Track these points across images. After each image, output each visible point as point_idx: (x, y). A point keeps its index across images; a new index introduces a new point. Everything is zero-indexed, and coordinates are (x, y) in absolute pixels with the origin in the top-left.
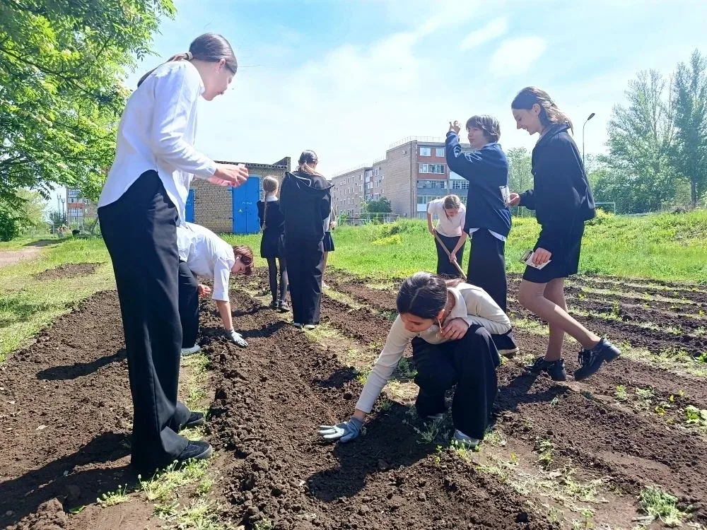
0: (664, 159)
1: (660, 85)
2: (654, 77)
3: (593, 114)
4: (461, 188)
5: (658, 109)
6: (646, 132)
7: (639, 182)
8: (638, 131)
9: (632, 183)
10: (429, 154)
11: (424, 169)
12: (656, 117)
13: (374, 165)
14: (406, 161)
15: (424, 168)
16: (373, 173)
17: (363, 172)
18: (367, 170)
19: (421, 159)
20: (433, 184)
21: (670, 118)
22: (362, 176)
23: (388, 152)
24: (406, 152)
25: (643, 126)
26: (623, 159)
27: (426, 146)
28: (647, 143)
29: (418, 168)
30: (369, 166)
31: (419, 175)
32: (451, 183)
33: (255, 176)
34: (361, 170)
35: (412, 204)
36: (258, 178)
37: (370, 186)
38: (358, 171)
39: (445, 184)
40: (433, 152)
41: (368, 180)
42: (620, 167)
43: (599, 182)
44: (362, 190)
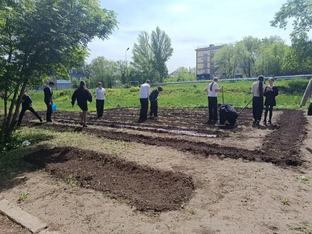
0: (151, 65)
1: (148, 38)
2: (146, 34)
3: (129, 48)
5: (148, 46)
6: (145, 54)
7: (144, 73)
8: (143, 54)
9: (142, 73)
12: (148, 49)
21: (152, 50)
25: (144, 52)
26: (138, 64)
28: (145, 58)
42: (137, 67)
43: (131, 72)
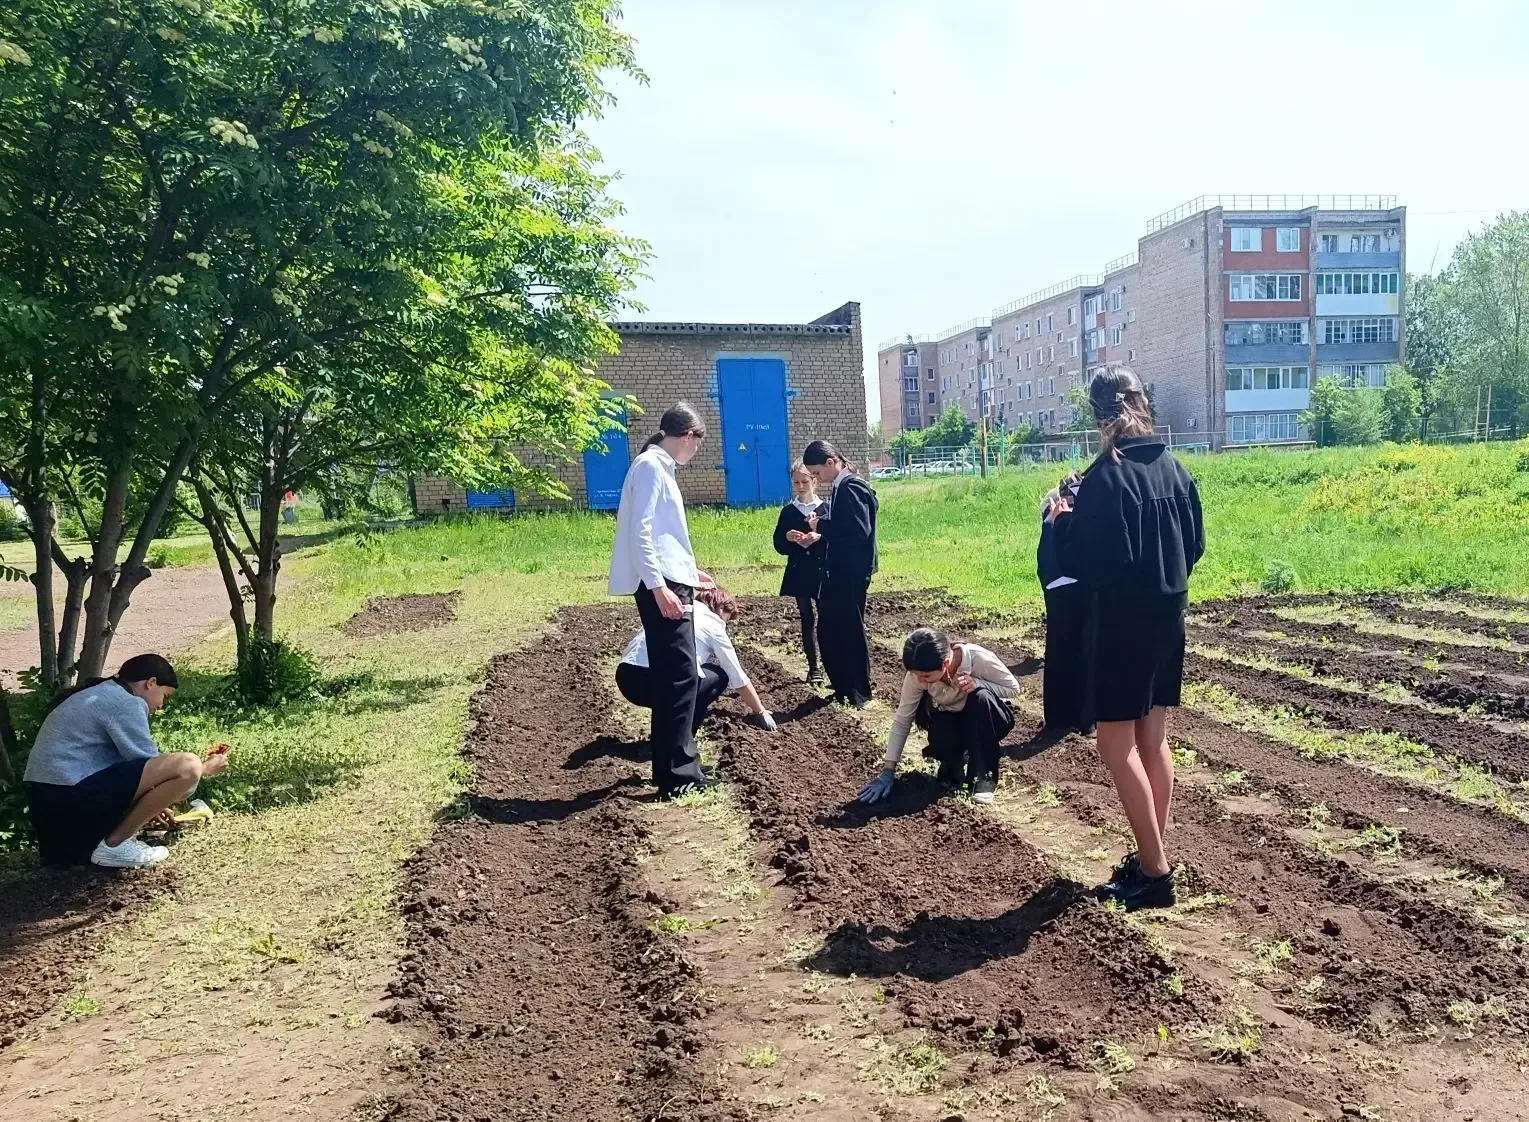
4: (1348, 339)
10: (1256, 246)
11: (1246, 290)
13: (1108, 279)
14: (1191, 270)
15: (1245, 287)
16: (1106, 304)
17: (1078, 297)
18: (1089, 293)
19: (1234, 261)
20: (1270, 335)
22: (1074, 311)
23: (1143, 243)
24: (1192, 243)
27: (1247, 221)
29: (1225, 287)
30: (1093, 283)
31: (1230, 308)
32: (1321, 326)
33: (776, 356)
34: (1071, 294)
35: (1211, 393)
36: (781, 362)
37: (1099, 341)
38: (1062, 297)
39: (1305, 328)
40: (1269, 240)
41: (1091, 322)
44: (1076, 352)
